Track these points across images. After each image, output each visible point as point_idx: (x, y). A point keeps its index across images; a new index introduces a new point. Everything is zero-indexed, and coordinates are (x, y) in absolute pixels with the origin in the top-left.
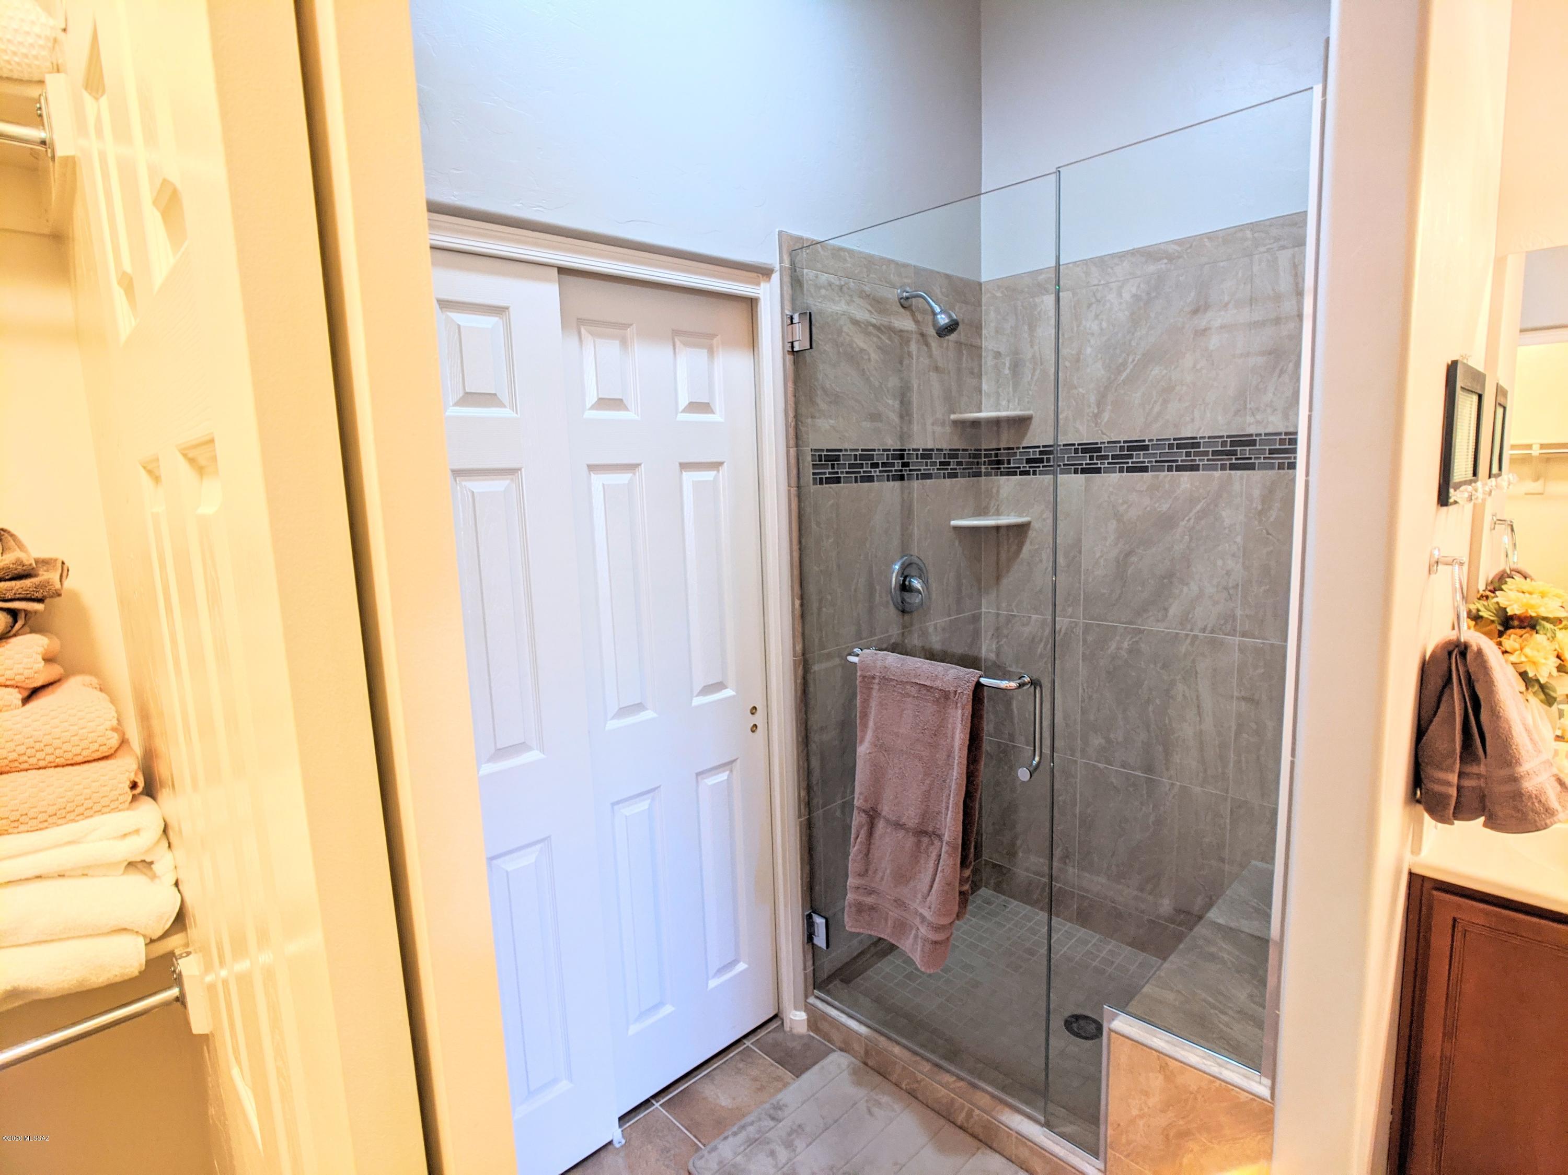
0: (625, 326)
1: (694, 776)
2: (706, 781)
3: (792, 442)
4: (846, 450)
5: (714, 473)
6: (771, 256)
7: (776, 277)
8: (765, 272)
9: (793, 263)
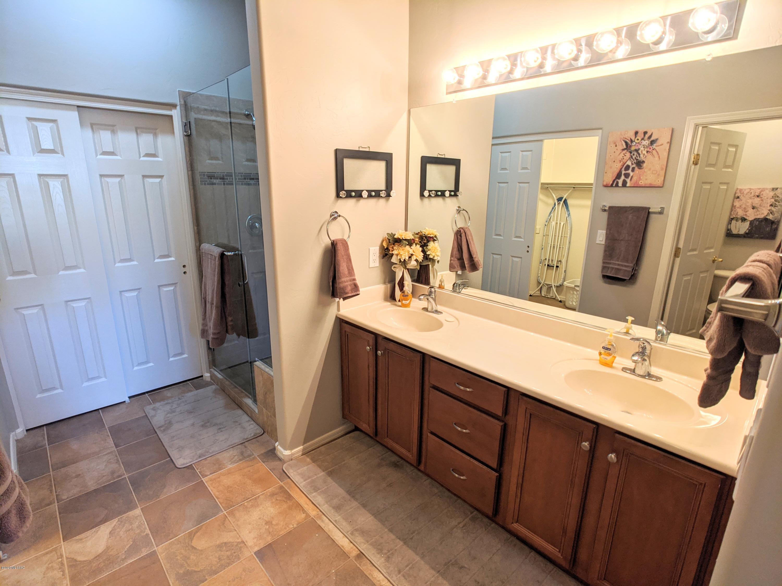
0: (114, 126)
1: (157, 287)
2: (163, 289)
3: (189, 169)
4: (218, 173)
5: (160, 179)
6: (176, 100)
7: (178, 107)
8: (174, 106)
9: (185, 102)
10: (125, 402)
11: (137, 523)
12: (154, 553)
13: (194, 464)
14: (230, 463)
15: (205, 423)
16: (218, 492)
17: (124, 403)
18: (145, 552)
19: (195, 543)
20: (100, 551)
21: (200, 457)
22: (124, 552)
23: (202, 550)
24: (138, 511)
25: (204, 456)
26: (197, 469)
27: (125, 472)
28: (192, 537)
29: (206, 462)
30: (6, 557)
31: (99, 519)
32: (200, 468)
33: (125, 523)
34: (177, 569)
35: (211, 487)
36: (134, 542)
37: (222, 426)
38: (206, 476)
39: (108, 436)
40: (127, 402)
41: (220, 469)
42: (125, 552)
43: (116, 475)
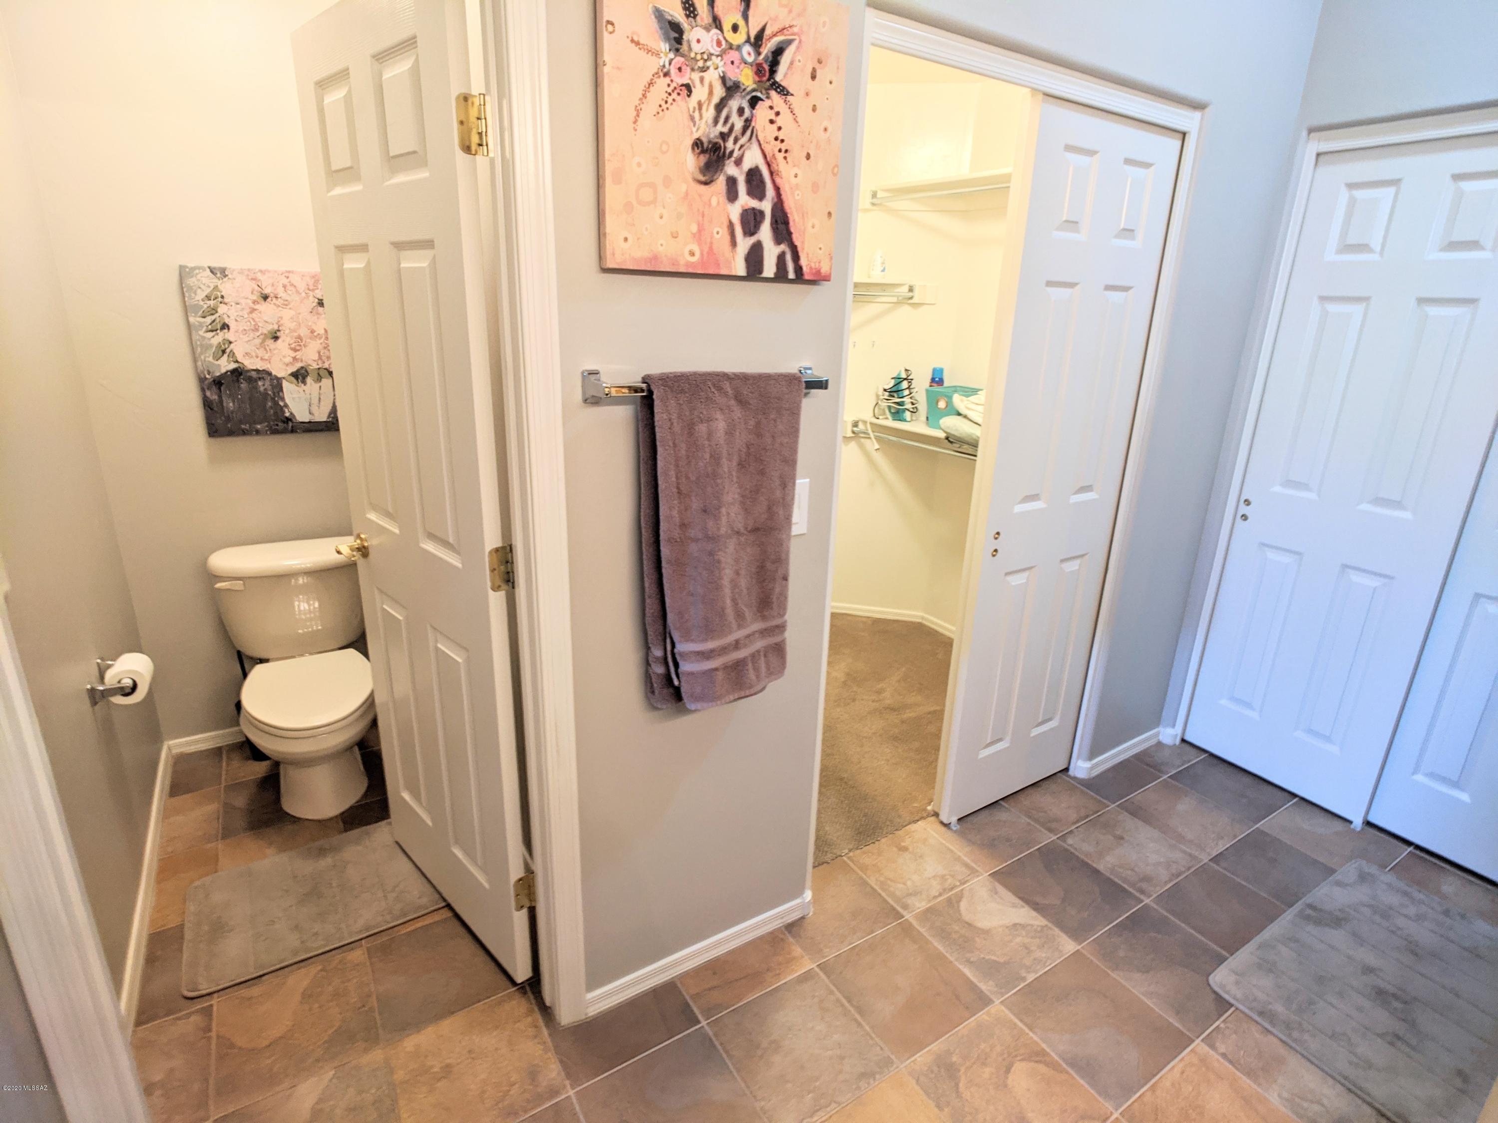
10: (1350, 822)
11: (1044, 955)
12: (989, 1002)
13: (1237, 1009)
14: (1285, 1095)
15: (1394, 996)
16: (1173, 1085)
17: (1348, 824)
18: (985, 987)
19: (1019, 1067)
20: (979, 925)
21: (1261, 1014)
22: (982, 956)
23: (1006, 1086)
24: (1069, 946)
25: (1271, 1023)
26: (1224, 1021)
27: (1155, 896)
28: (1033, 1059)
29: (1257, 1035)
30: (954, 829)
31: (1038, 899)
32: (1229, 1025)
33: (1040, 938)
34: (957, 1051)
35: (1181, 1065)
36: (1006, 963)
37: (1414, 1042)
38: (1212, 1047)
39: (1235, 837)
40: (1352, 826)
41: (1250, 1073)
42: (984, 958)
43: (1144, 885)
